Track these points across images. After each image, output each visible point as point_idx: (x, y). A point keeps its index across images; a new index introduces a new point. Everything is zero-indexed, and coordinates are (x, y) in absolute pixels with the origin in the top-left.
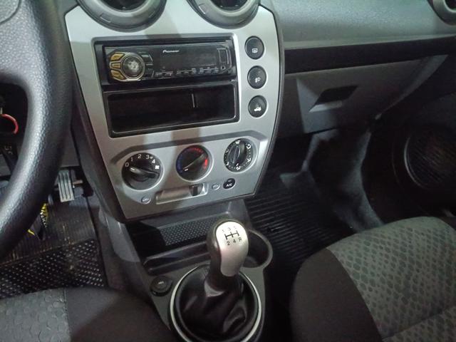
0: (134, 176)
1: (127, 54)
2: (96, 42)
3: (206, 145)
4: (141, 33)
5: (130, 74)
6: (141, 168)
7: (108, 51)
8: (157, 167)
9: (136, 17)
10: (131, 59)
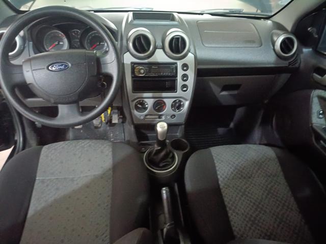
0: (139, 108)
1: (141, 67)
2: (132, 63)
3: (165, 100)
4: (146, 61)
5: (141, 74)
6: (141, 106)
7: (135, 66)
8: (147, 106)
9: (145, 56)
10: (142, 69)
